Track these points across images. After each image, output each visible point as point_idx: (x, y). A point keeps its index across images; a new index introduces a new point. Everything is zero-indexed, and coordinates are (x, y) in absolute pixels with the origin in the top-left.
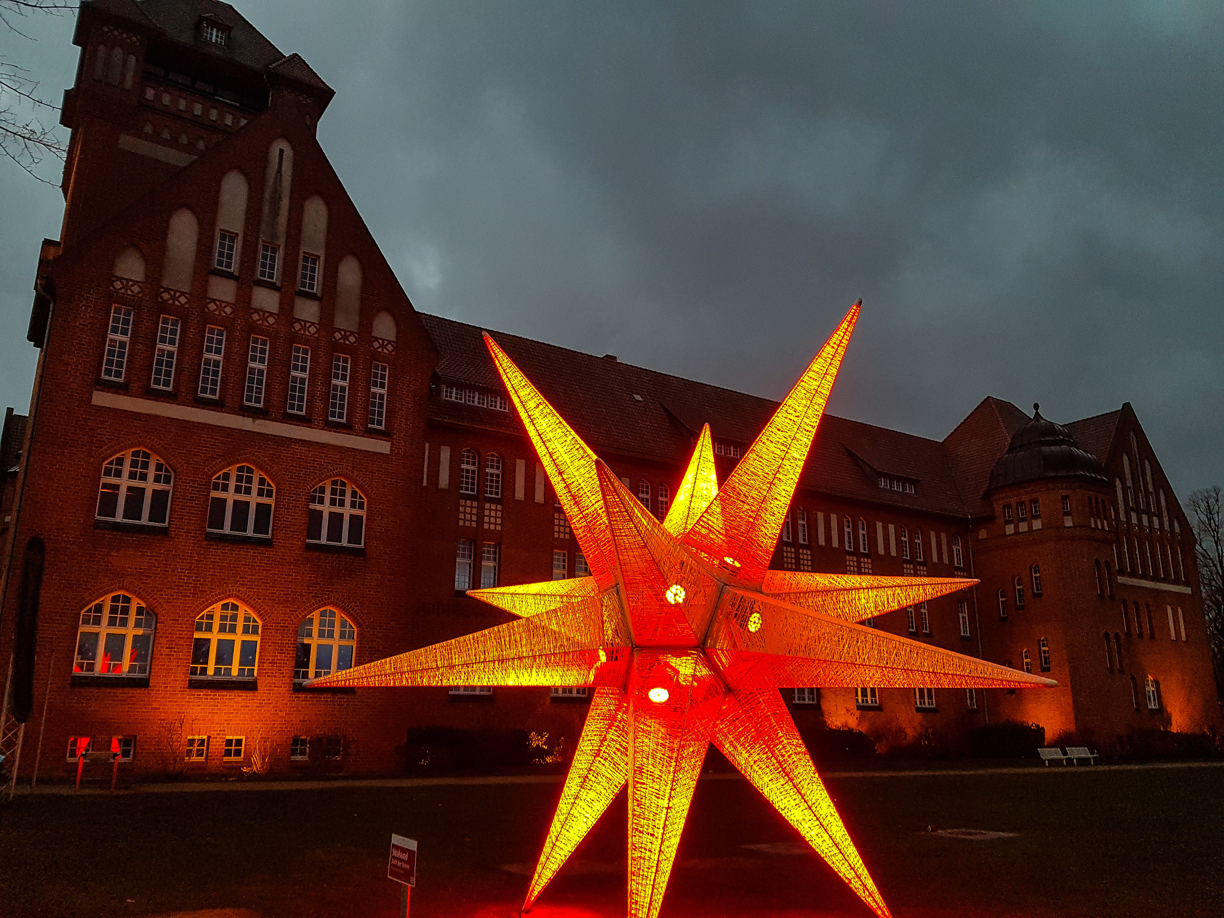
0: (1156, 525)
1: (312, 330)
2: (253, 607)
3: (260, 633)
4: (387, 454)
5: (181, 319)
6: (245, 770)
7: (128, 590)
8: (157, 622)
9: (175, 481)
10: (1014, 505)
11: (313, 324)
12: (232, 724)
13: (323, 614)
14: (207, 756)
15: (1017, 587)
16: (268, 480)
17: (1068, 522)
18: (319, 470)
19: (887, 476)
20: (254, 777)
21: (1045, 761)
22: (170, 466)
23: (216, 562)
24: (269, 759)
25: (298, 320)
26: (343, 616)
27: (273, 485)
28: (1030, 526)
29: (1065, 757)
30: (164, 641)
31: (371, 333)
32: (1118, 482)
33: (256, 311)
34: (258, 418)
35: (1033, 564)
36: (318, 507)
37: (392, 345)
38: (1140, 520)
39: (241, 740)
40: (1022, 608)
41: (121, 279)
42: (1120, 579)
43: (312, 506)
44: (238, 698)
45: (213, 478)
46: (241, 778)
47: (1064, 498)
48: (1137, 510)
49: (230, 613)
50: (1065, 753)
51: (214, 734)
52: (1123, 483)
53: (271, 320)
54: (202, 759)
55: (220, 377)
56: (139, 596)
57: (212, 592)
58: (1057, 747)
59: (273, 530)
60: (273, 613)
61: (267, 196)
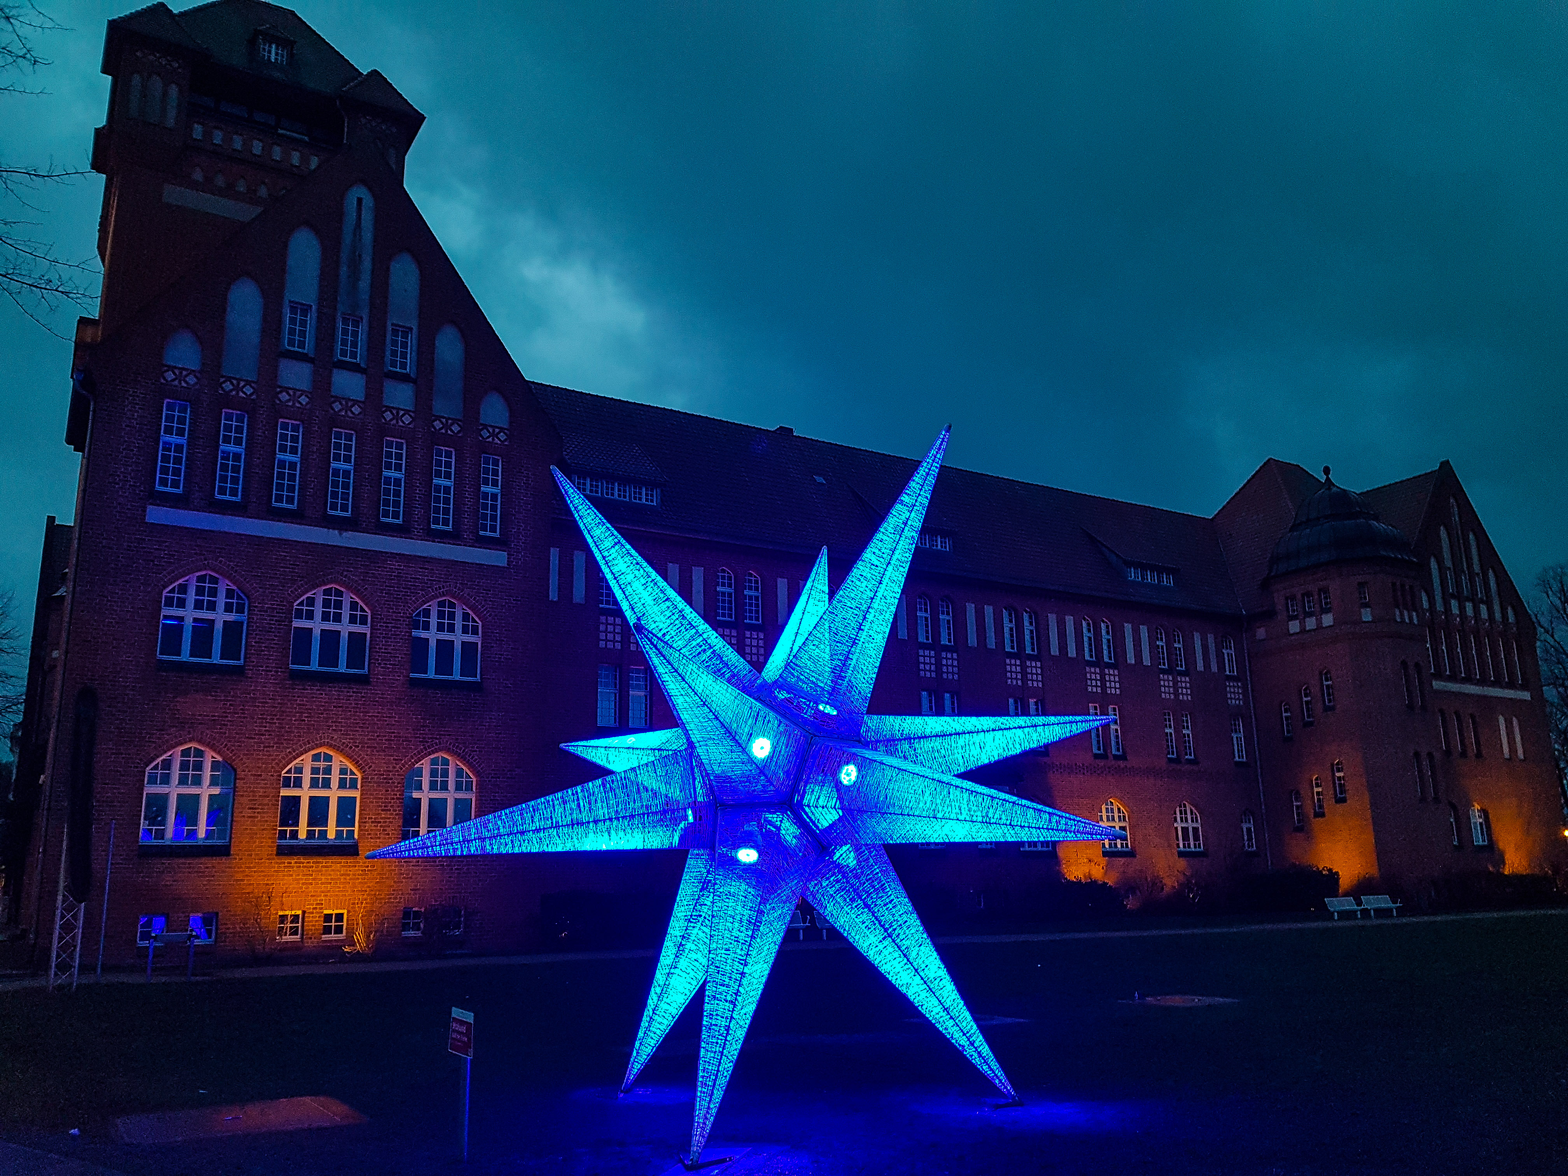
0: (1484, 614)
1: (407, 419)
2: (349, 757)
3: (359, 786)
4: (504, 567)
5: (247, 412)
6: (347, 949)
7: (200, 742)
8: (235, 779)
9: (249, 610)
10: (1299, 597)
11: (407, 412)
12: (331, 896)
13: (434, 762)
14: (302, 935)
15: (1305, 699)
16: (361, 603)
17: (1367, 615)
18: (422, 590)
19: (1137, 565)
20: (358, 957)
21: (1333, 913)
22: (243, 592)
23: (303, 705)
24: (374, 935)
25: (389, 409)
26: (458, 763)
27: (366, 609)
28: (1319, 621)
29: (1359, 908)
30: (244, 800)
31: (478, 419)
32: (1433, 564)
33: (337, 399)
34: (346, 530)
35: (1323, 670)
36: (423, 634)
37: (505, 433)
38: (1462, 608)
39: (342, 914)
40: (1311, 724)
41: (172, 368)
42: (1437, 684)
43: (415, 633)
44: (336, 865)
45: (295, 604)
46: (344, 958)
47: (1361, 585)
48: (1458, 596)
49: (322, 764)
50: (1359, 903)
51: (309, 908)
52: (1440, 562)
53: (356, 410)
54: (297, 938)
55: (297, 481)
56: (213, 748)
57: (299, 740)
58: (1350, 896)
59: (369, 665)
60: (373, 763)
61: (344, 256)
